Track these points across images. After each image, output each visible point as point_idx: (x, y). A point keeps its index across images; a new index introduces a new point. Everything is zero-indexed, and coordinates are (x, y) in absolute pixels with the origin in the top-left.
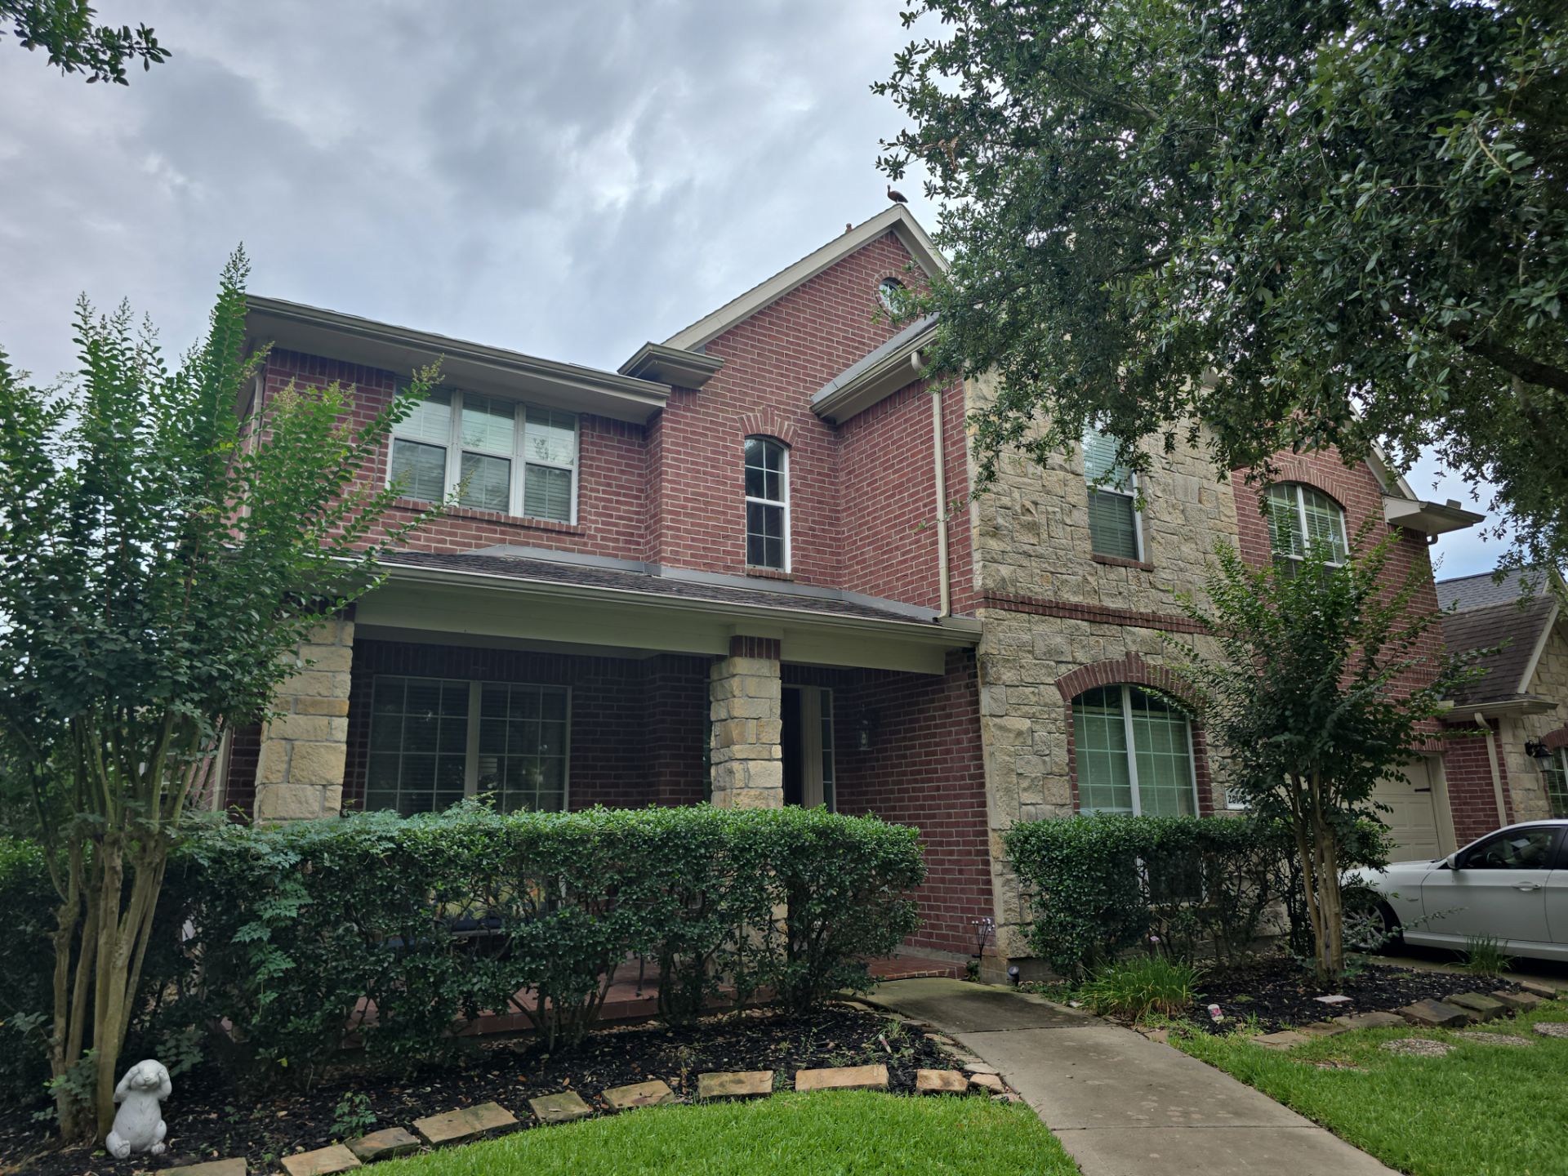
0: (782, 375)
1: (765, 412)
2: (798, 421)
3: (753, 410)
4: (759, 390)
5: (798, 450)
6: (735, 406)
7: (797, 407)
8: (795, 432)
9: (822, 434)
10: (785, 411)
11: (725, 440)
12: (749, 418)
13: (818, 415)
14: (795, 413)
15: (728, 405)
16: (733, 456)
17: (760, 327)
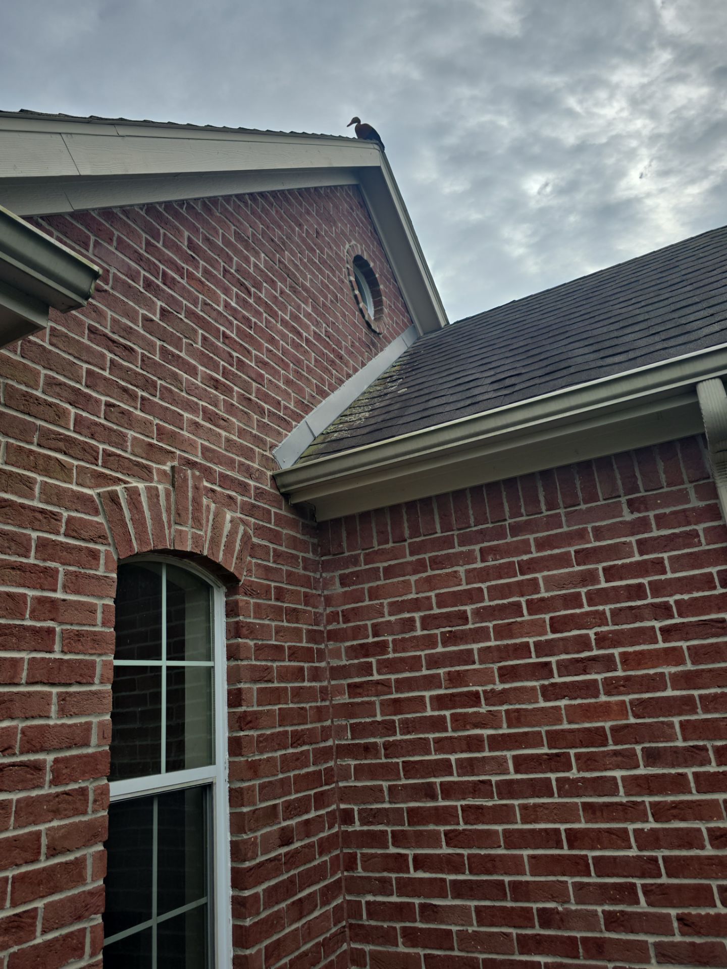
0: (216, 384)
1: (174, 478)
2: (251, 510)
3: (145, 473)
4: (164, 414)
5: (251, 591)
6: (90, 454)
7: (248, 471)
8: (246, 538)
9: (294, 543)
10: (225, 480)
11: (46, 578)
12: (133, 494)
13: (287, 496)
14: (243, 488)
15: (68, 446)
16: (74, 640)
17: (168, 244)
